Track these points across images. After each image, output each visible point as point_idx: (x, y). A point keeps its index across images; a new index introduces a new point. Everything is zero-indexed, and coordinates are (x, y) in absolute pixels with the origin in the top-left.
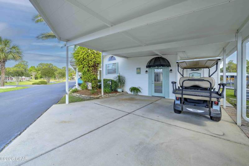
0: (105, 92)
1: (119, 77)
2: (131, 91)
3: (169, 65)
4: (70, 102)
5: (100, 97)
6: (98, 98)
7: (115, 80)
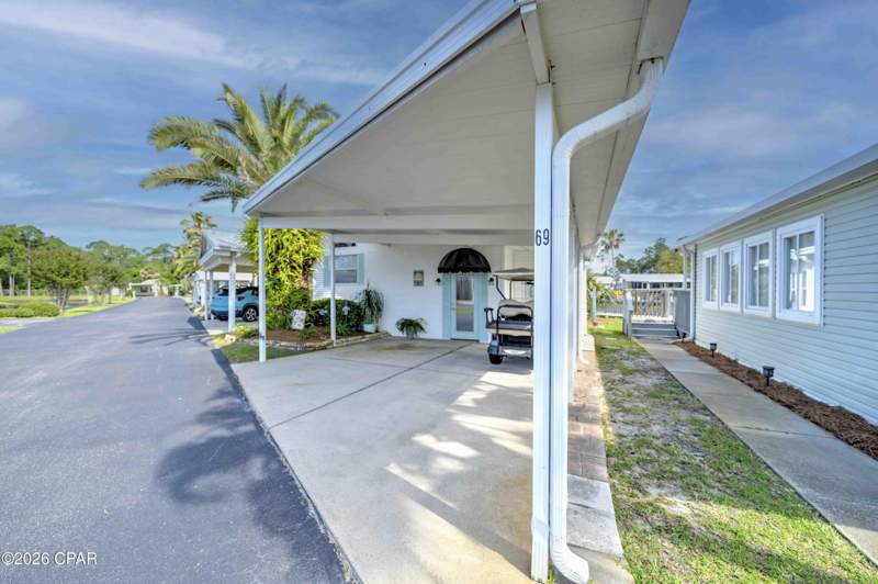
0: (339, 335)
1: (368, 293)
2: (402, 329)
3: (488, 269)
4: (269, 357)
5: (328, 344)
6: (324, 348)
7: (356, 301)
